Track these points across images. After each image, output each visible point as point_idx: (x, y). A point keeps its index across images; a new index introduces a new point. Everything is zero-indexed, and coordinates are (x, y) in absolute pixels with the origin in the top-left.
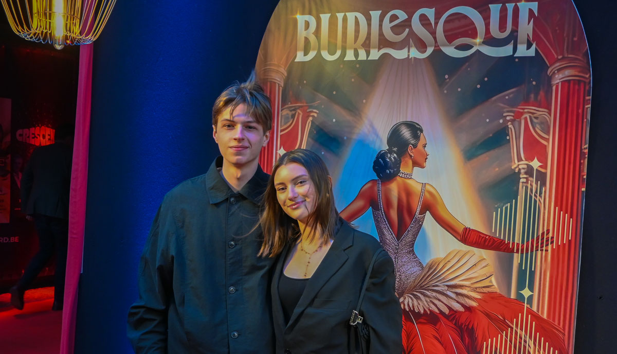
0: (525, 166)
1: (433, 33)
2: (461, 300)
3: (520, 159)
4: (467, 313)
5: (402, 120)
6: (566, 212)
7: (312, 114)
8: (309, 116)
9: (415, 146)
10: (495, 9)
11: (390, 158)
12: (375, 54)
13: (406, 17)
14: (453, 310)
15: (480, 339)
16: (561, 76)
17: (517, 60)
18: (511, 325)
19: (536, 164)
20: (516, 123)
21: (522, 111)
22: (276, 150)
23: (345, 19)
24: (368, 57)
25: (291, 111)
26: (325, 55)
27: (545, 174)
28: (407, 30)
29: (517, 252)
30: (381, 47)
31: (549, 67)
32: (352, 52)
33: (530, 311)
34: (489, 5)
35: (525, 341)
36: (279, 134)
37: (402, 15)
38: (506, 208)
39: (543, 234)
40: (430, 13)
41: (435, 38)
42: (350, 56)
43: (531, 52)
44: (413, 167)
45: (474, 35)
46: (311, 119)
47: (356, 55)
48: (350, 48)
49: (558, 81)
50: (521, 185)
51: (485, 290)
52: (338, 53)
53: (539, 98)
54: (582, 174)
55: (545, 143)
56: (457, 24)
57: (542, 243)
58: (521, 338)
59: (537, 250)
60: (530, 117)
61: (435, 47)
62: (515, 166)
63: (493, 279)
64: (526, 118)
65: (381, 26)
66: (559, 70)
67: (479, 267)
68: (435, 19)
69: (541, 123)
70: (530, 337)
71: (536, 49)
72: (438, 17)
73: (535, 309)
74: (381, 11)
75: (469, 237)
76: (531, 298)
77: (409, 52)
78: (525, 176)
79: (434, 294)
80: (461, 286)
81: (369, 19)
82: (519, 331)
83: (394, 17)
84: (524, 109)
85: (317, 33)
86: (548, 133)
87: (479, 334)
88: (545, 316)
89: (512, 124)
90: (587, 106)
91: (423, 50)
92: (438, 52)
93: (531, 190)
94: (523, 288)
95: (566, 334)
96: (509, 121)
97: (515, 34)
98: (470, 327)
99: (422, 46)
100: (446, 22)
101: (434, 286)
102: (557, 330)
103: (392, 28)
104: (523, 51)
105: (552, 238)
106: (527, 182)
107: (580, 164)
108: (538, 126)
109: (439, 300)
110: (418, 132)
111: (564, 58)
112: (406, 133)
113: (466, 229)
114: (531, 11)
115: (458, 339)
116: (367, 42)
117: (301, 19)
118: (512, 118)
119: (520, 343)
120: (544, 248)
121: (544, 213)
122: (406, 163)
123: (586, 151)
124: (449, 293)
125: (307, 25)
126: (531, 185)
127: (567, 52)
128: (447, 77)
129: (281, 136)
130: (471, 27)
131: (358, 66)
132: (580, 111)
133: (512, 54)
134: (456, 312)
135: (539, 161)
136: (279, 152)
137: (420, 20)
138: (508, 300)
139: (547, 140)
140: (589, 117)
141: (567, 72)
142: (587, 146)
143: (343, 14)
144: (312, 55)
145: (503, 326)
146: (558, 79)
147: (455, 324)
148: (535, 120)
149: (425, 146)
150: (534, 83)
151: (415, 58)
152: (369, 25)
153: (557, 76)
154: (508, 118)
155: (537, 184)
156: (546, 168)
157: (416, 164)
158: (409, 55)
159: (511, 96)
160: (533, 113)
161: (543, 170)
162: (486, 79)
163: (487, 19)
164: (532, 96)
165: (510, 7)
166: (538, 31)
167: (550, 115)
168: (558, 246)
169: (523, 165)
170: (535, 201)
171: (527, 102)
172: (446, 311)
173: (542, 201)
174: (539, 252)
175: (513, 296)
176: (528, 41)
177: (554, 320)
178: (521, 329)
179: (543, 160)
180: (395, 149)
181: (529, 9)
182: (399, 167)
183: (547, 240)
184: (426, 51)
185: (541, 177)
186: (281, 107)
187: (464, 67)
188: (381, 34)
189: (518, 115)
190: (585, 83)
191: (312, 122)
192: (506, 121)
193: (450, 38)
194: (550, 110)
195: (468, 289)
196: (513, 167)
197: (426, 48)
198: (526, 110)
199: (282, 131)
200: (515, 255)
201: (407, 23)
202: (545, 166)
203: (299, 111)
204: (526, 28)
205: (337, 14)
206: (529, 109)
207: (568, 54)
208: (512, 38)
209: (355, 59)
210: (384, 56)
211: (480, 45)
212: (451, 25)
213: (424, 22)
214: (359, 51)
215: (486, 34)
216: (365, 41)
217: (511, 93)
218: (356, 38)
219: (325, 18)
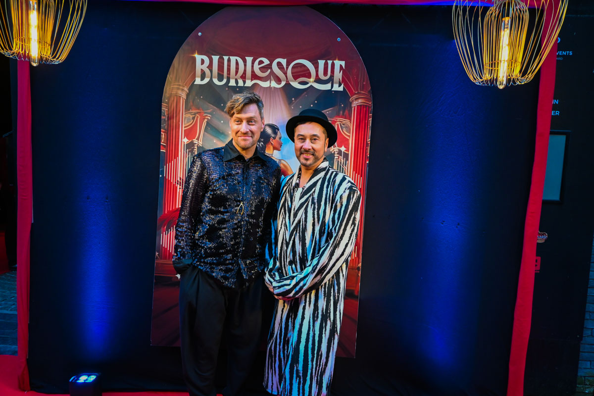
0: (338, 150)
1: (285, 74)
6: (359, 174)
7: (207, 117)
8: (204, 119)
9: (274, 138)
10: (321, 63)
11: (259, 145)
12: (249, 83)
13: (269, 63)
16: (357, 102)
17: (333, 92)
19: (343, 149)
21: (335, 120)
22: (182, 139)
23: (229, 60)
24: (244, 85)
25: (192, 115)
26: (216, 81)
27: (348, 154)
28: (269, 70)
30: (253, 79)
31: (350, 98)
32: (234, 80)
34: (319, 61)
36: (183, 129)
37: (266, 62)
40: (284, 62)
41: (286, 76)
42: (232, 83)
43: (341, 89)
44: (273, 150)
45: (309, 76)
46: (206, 120)
47: (237, 82)
48: (233, 78)
50: (335, 160)
52: (225, 81)
53: (345, 114)
54: (367, 154)
55: (348, 138)
56: (299, 69)
60: (340, 124)
61: (286, 81)
62: (332, 150)
64: (338, 125)
65: (253, 66)
66: (356, 99)
68: (287, 65)
69: (346, 127)
71: (343, 87)
72: (288, 64)
74: (252, 58)
77: (270, 83)
81: (245, 61)
83: (261, 62)
84: (337, 119)
85: (210, 67)
86: (349, 133)
90: (370, 119)
91: (279, 83)
92: (288, 85)
93: (341, 163)
97: (332, 78)
99: (278, 80)
100: (293, 68)
103: (260, 69)
104: (336, 88)
106: (338, 159)
107: (366, 149)
108: (344, 129)
110: (276, 130)
111: (358, 93)
112: (269, 131)
114: (341, 66)
116: (244, 75)
117: (198, 57)
122: (269, 148)
123: (369, 142)
125: (203, 62)
126: (341, 160)
128: (293, 99)
129: (185, 130)
130: (308, 72)
131: (237, 89)
132: (366, 121)
133: (330, 89)
135: (345, 147)
136: (183, 140)
137: (278, 65)
139: (349, 136)
140: (371, 125)
141: (360, 101)
142: (369, 140)
143: (227, 57)
144: (206, 80)
146: (355, 104)
148: (342, 125)
149: (280, 138)
150: (342, 105)
151: (274, 87)
152: (245, 65)
153: (354, 102)
155: (343, 159)
156: (348, 151)
157: (275, 148)
158: (270, 85)
159: (330, 112)
160: (342, 122)
161: (347, 152)
162: (316, 102)
163: (317, 68)
164: (341, 112)
165: (330, 62)
166: (345, 77)
167: (351, 123)
169: (336, 149)
170: (343, 168)
171: (338, 115)
173: (346, 169)
176: (339, 82)
179: (347, 147)
180: (262, 140)
182: (265, 150)
184: (281, 84)
185: (346, 156)
186: (185, 112)
187: (303, 94)
188: (253, 72)
190: (369, 107)
191: (207, 122)
193: (295, 77)
194: (351, 120)
197: (281, 81)
199: (185, 127)
201: (269, 66)
202: (348, 150)
203: (197, 115)
204: (338, 75)
205: (224, 57)
206: (339, 119)
207: (361, 91)
208: (331, 80)
209: (235, 85)
210: (255, 84)
211: (312, 82)
212: (295, 70)
213: (280, 67)
214: (238, 80)
215: (316, 77)
216: (242, 75)
217: (330, 110)
218: (237, 72)
219: (216, 59)
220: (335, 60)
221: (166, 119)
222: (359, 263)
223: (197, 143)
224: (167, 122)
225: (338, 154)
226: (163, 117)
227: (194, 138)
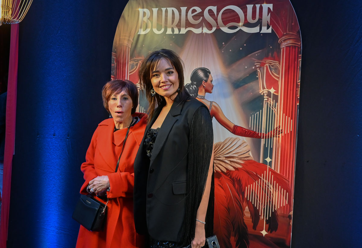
0: (267, 92)
1: (216, 20)
2: (233, 164)
3: (264, 88)
4: (236, 171)
5: (199, 67)
6: (289, 116)
9: (206, 81)
10: (250, 7)
11: (192, 88)
12: (183, 31)
13: (201, 11)
14: (229, 170)
15: (244, 185)
16: (285, 44)
17: (262, 35)
18: (261, 177)
19: (272, 91)
20: (262, 69)
21: (264, 62)
23: (166, 11)
24: (179, 32)
25: (135, 62)
26: (155, 31)
27: (278, 96)
28: (201, 18)
29: (263, 138)
30: (187, 27)
31: (279, 39)
32: (170, 29)
33: (270, 170)
34: (247, 5)
35: (268, 186)
36: (129, 74)
37: (199, 10)
38: (257, 115)
39: (277, 128)
40: (214, 9)
41: (217, 22)
42: (169, 32)
43: (270, 31)
44: (205, 92)
45: (238, 21)
47: (173, 31)
48: (170, 27)
49: (284, 46)
50: (264, 102)
51: (246, 159)
52: (163, 30)
53: (274, 55)
54: (297, 96)
56: (229, 15)
57: (276, 133)
58: (266, 184)
59: (274, 137)
60: (269, 65)
61: (217, 27)
62: (261, 92)
63: (250, 153)
64: (267, 66)
65: (187, 15)
66: (284, 41)
67: (242, 146)
68: (217, 12)
69: (275, 69)
70: (271, 184)
71: (272, 29)
72: (218, 11)
73: (273, 168)
74: (186, 7)
75: (236, 130)
76: (271, 162)
77: (202, 29)
78: (267, 97)
79: (218, 162)
80: (233, 157)
81: (180, 11)
82: (265, 180)
83: (194, 11)
84: (266, 61)
85: (150, 18)
86: (279, 74)
87: (243, 183)
88: (279, 172)
89: (259, 69)
90: (299, 60)
91: (210, 29)
92: (218, 30)
93: (270, 105)
94: (267, 157)
95: (290, 181)
96: (258, 68)
97: (261, 21)
98: (238, 179)
99: (210, 27)
100: (223, 14)
101: (218, 157)
102: (285, 179)
103: (193, 17)
104: (265, 30)
105: (282, 130)
106: (268, 100)
107: (296, 91)
108: (273, 70)
109: (221, 165)
110: (208, 73)
111: (287, 34)
112: (201, 74)
113: (235, 126)
114: (269, 9)
115: (232, 185)
116: (179, 24)
117: (141, 10)
118: (259, 66)
119: (266, 187)
120: (277, 136)
121: (277, 117)
122: (201, 90)
123: (299, 84)
124: (226, 161)
126: (270, 102)
127: (289, 31)
128: (223, 43)
129: (129, 75)
130: (237, 17)
131: (174, 37)
132: (296, 62)
133: (259, 31)
134: (230, 171)
135: (274, 89)
137: (209, 13)
138: (259, 164)
139: (278, 78)
140: (300, 65)
141: (289, 42)
142: (300, 81)
143: (165, 8)
144: (148, 30)
145: (256, 178)
147: (230, 178)
148: (271, 67)
149: (211, 81)
150: (271, 47)
151: (206, 33)
152: (180, 15)
153: (283, 44)
154: (257, 66)
155: (273, 101)
156: (278, 93)
157: (207, 91)
158: (202, 32)
159: (259, 54)
160: (271, 64)
161: (276, 94)
162: (245, 45)
163: (245, 12)
164: (270, 54)
165: (258, 6)
166: (273, 19)
167: (280, 64)
168: (285, 134)
169: (265, 91)
170: (272, 111)
171: (267, 57)
172: (225, 171)
173: (276, 111)
174: (275, 138)
175: (261, 162)
176: (268, 24)
177: (283, 174)
178: (266, 179)
179: (276, 89)
180: (195, 83)
181: (268, 7)
182: (198, 92)
183: (279, 132)
184: (212, 29)
185: (276, 98)
186: (130, 60)
187: (233, 38)
188: (187, 20)
189: (262, 65)
190: (298, 47)
192: (256, 68)
193: (225, 23)
194: (280, 62)
195: (237, 158)
196: (260, 93)
197: (212, 27)
198: (267, 62)
199: (130, 73)
200: (262, 140)
201: (201, 14)
204: (266, 18)
205: (162, 8)
206: (268, 61)
207: (289, 32)
208: (259, 23)
209: (172, 33)
210: (189, 32)
211: (241, 26)
212: (226, 16)
213: (211, 14)
214: (175, 29)
215: (245, 21)
216: (178, 24)
217: (259, 53)
218: (173, 21)
219: (155, 10)
220: (263, 3)
221: (115, 67)
222: (290, 211)
223: (139, 86)
224: (115, 70)
225: (267, 96)
226: (112, 65)
227: (137, 83)
